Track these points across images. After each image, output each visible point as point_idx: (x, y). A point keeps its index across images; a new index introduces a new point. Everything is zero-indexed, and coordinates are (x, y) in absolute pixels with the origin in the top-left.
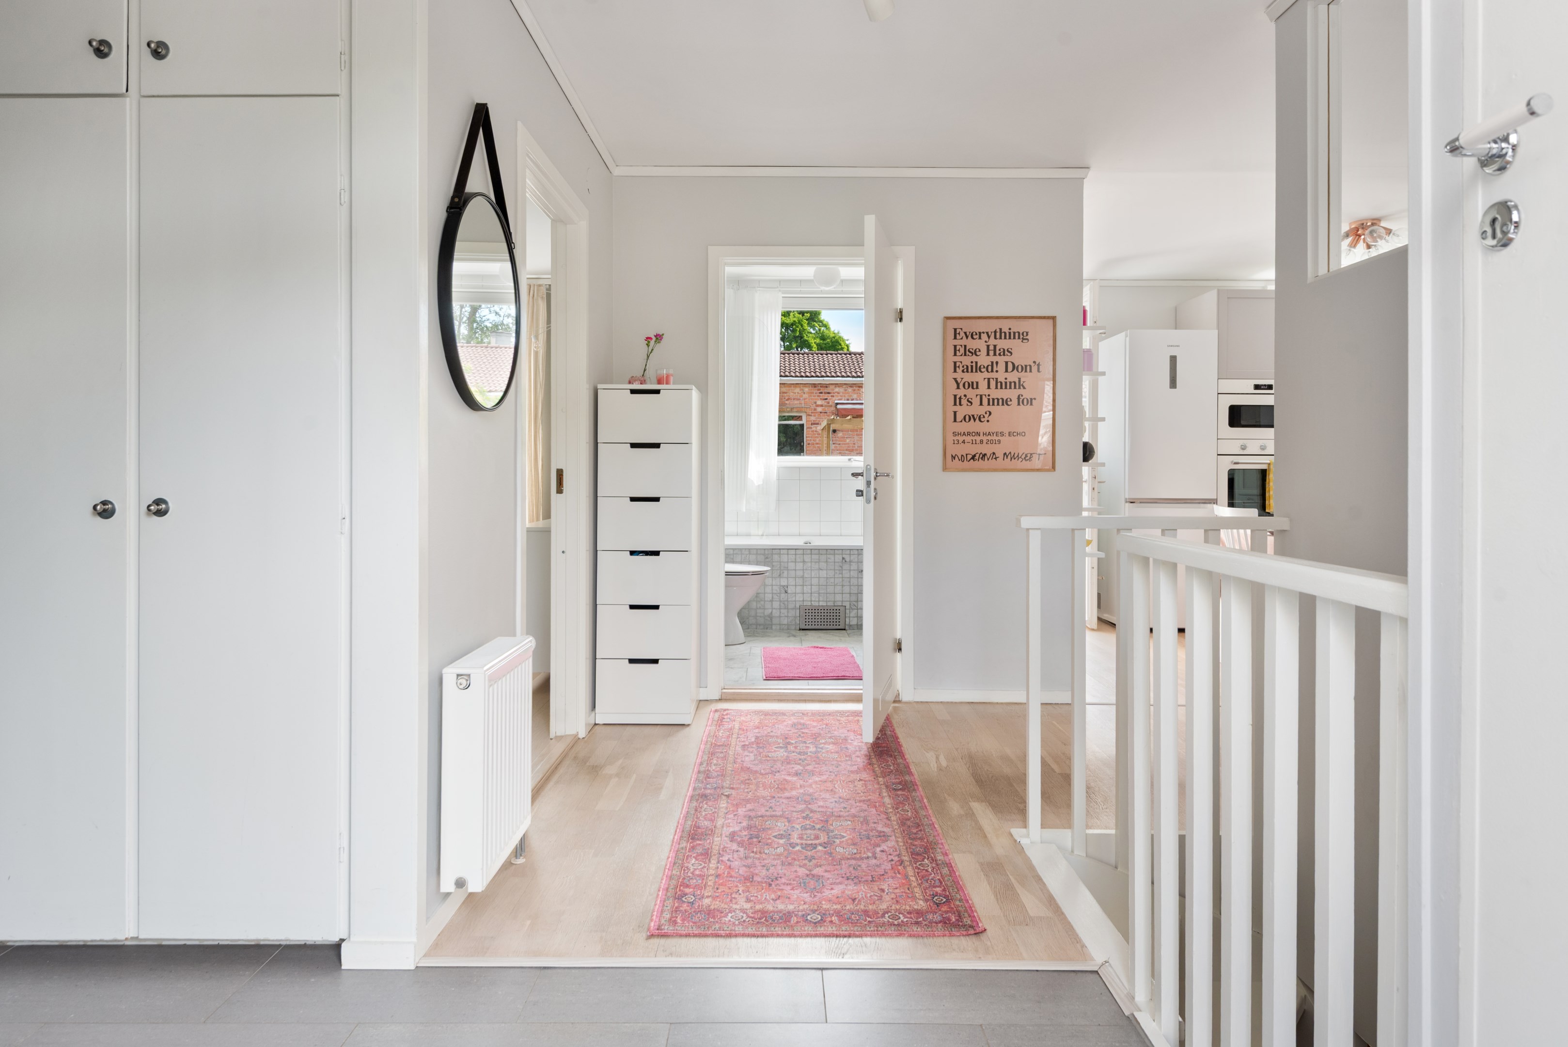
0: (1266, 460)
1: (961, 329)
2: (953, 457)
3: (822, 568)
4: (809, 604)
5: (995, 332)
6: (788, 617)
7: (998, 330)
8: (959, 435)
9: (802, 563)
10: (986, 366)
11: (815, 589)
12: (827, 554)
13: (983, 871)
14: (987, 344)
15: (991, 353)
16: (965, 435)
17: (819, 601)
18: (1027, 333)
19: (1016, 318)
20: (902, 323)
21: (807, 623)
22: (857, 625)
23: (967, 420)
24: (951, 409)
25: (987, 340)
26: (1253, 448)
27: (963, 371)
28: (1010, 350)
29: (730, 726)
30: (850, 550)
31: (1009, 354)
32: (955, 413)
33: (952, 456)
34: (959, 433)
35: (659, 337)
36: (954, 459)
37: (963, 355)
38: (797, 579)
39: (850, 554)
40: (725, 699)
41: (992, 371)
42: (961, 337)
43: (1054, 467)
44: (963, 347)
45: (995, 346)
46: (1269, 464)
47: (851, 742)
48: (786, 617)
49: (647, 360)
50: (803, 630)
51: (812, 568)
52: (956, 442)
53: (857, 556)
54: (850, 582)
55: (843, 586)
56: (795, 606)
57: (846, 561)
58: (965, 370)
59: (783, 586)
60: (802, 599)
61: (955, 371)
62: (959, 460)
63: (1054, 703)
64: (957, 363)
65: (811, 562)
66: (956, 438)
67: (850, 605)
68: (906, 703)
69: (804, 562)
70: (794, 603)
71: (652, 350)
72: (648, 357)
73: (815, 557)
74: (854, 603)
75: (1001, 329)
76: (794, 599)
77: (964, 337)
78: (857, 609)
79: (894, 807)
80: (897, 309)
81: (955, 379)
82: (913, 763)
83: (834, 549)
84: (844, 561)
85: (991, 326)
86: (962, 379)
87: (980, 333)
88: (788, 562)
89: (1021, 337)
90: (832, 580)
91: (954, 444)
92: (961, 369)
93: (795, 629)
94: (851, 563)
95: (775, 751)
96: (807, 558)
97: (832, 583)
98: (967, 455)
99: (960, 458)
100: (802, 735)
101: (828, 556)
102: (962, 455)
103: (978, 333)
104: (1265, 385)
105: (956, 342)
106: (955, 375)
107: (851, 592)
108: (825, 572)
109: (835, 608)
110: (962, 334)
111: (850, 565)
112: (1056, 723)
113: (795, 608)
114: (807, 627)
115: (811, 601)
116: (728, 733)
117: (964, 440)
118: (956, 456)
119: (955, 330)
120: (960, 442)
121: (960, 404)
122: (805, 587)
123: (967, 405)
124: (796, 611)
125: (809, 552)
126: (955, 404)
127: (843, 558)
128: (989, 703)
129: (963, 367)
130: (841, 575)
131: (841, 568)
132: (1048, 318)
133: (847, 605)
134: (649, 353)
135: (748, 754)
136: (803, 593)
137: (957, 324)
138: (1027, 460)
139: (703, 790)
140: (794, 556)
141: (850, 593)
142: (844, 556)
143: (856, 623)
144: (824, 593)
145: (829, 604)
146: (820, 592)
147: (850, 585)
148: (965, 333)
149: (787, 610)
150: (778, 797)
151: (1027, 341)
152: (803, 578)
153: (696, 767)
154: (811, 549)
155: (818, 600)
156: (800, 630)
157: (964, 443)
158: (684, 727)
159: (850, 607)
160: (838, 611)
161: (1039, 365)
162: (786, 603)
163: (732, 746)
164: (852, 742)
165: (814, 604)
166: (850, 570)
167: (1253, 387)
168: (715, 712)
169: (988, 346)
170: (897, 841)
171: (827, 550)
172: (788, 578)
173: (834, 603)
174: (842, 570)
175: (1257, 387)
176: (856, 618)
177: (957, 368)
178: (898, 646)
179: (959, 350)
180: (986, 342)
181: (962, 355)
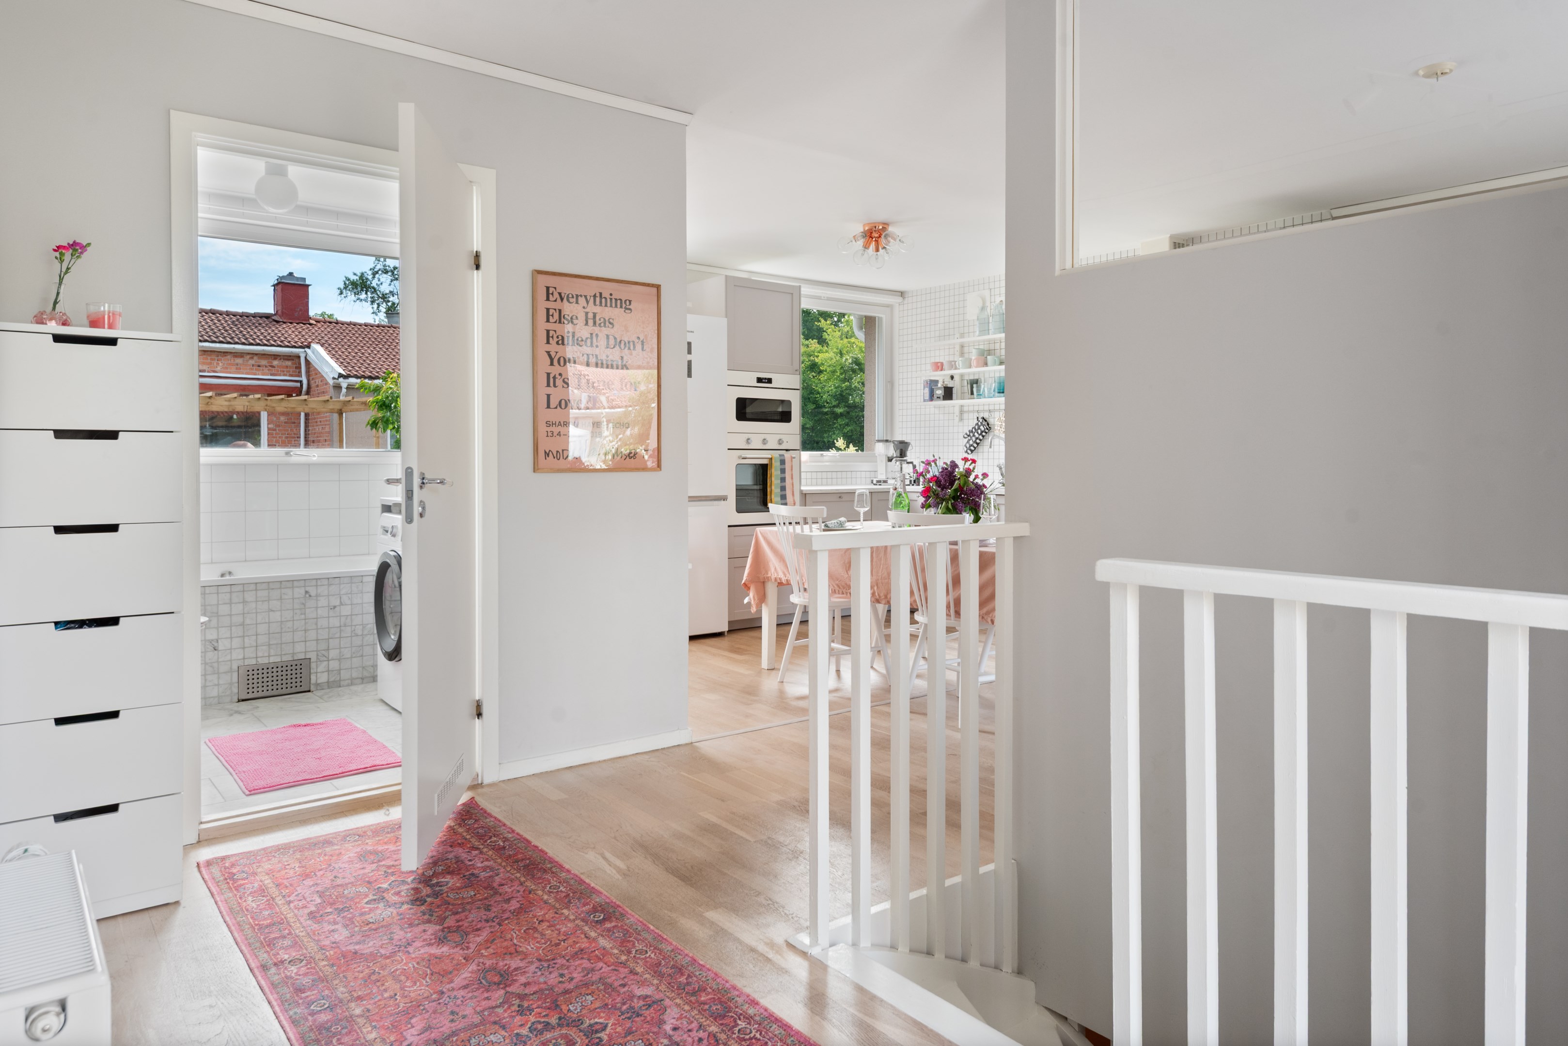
0: (768, 454)
1: (555, 288)
2: (547, 454)
3: (273, 609)
4: (254, 662)
5: (595, 296)
6: (218, 685)
7: (598, 295)
8: (554, 425)
9: (242, 604)
10: (584, 339)
11: (262, 639)
12: (280, 588)
13: (817, 1015)
14: (586, 310)
15: (591, 322)
16: (561, 425)
17: (269, 656)
18: (630, 301)
19: (618, 282)
20: (480, 272)
21: (250, 690)
22: (328, 682)
23: (563, 406)
24: (543, 390)
25: (585, 305)
26: (756, 443)
27: (558, 343)
28: (611, 321)
29: (256, 885)
30: (317, 579)
31: (610, 326)
32: (548, 396)
33: (545, 452)
34: (554, 423)
35: (77, 248)
36: (548, 456)
37: (558, 322)
38: (233, 628)
39: (317, 586)
40: (206, 840)
41: (592, 345)
42: (554, 299)
43: (659, 466)
44: (558, 311)
45: (595, 315)
46: (771, 459)
47: (470, 863)
48: (215, 685)
49: (60, 283)
50: (243, 700)
51: (258, 611)
52: (550, 434)
53: (327, 587)
54: (316, 624)
55: (305, 631)
56: (231, 668)
57: (310, 596)
58: (560, 342)
59: (211, 641)
60: (241, 657)
61: (548, 342)
62: (554, 458)
63: (660, 748)
64: (551, 332)
65: (256, 601)
66: (549, 429)
67: (317, 655)
68: (490, 785)
69: (244, 602)
70: (229, 663)
71: (68, 269)
72: (61, 280)
73: (263, 594)
74: (324, 652)
75: (601, 294)
76: (228, 658)
77: (559, 299)
78: (328, 661)
79: (623, 951)
80: (473, 251)
81: (548, 353)
82: (582, 874)
83: (293, 581)
84: (307, 596)
85: (593, 288)
86: (557, 352)
87: (577, 296)
88: (218, 604)
89: (624, 305)
90: (290, 624)
91: (547, 436)
92: (556, 340)
93: (231, 702)
94: (319, 598)
95: (371, 910)
96: (250, 596)
97: (289, 628)
98: (563, 450)
99: (555, 456)
100: (390, 871)
101: (283, 591)
102: (557, 452)
103: (575, 296)
104: (766, 379)
105: (550, 305)
106: (548, 348)
107: (319, 638)
108: (279, 613)
109: (296, 663)
110: (556, 295)
111: (317, 600)
112: (684, 774)
113: (231, 671)
114: (251, 696)
115: (257, 657)
116: (265, 899)
117: (560, 432)
118: (550, 452)
119: (548, 288)
120: (555, 434)
121: (555, 386)
122: (246, 639)
123: (563, 387)
124: (232, 675)
125: (253, 587)
126: (548, 385)
127: (307, 592)
128: (591, 763)
129: (558, 337)
130: (303, 616)
131: (302, 606)
132: (652, 286)
133: (313, 656)
134: (62, 273)
135: (332, 927)
136: (244, 648)
137: (551, 281)
138: (632, 457)
139: (310, 1018)
140: (228, 595)
141: (317, 640)
142: (308, 589)
143: (326, 681)
144: (277, 644)
145: (285, 658)
146: (271, 643)
147: (317, 629)
148: (560, 294)
149: (216, 676)
150: (449, 990)
151: (630, 311)
152: (244, 625)
153: (260, 978)
154: (256, 583)
155: (267, 655)
156: (239, 701)
157: (560, 435)
158: (171, 908)
159: (317, 658)
160: (298, 667)
161: (643, 342)
162: (215, 665)
163: (292, 920)
164: (473, 862)
165: (261, 661)
166: (317, 608)
167: (756, 380)
168: (208, 866)
169: (587, 313)
170: (678, 1005)
171: (281, 582)
172: (217, 628)
173: (293, 656)
174: (305, 608)
175: (760, 380)
176: (326, 674)
177: (551, 339)
178: (477, 711)
179: (552, 315)
180: (584, 307)
181: (555, 322)
